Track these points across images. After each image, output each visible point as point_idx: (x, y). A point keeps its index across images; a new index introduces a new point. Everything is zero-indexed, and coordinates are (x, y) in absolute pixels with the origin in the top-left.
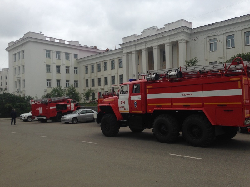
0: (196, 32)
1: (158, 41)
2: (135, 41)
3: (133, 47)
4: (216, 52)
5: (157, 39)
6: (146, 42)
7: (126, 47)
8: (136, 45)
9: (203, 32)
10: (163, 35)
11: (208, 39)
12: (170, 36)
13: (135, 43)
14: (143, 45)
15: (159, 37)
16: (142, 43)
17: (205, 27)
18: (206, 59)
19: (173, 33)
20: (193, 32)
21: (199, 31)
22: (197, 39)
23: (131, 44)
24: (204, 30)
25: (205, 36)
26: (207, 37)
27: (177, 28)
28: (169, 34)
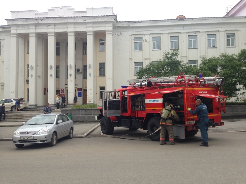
0: (121, 26)
1: (76, 26)
2: (36, 19)
3: (30, 27)
4: (141, 52)
5: (75, 23)
6: (55, 24)
7: (17, 25)
8: (36, 25)
9: (129, 27)
10: (85, 20)
11: (133, 37)
12: (94, 23)
13: (36, 22)
14: (49, 27)
15: (78, 21)
16: (48, 25)
17: (133, 23)
18: (131, 58)
19: (100, 20)
20: (118, 26)
21: (125, 26)
22: (121, 34)
23: (29, 23)
24: (131, 25)
25: (130, 33)
26: (132, 34)
27: (106, 16)
28: (94, 20)
